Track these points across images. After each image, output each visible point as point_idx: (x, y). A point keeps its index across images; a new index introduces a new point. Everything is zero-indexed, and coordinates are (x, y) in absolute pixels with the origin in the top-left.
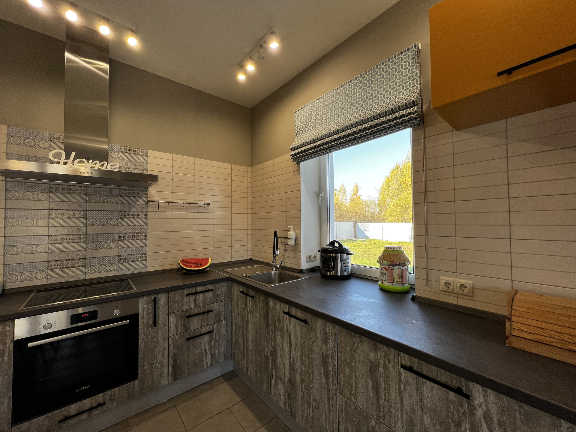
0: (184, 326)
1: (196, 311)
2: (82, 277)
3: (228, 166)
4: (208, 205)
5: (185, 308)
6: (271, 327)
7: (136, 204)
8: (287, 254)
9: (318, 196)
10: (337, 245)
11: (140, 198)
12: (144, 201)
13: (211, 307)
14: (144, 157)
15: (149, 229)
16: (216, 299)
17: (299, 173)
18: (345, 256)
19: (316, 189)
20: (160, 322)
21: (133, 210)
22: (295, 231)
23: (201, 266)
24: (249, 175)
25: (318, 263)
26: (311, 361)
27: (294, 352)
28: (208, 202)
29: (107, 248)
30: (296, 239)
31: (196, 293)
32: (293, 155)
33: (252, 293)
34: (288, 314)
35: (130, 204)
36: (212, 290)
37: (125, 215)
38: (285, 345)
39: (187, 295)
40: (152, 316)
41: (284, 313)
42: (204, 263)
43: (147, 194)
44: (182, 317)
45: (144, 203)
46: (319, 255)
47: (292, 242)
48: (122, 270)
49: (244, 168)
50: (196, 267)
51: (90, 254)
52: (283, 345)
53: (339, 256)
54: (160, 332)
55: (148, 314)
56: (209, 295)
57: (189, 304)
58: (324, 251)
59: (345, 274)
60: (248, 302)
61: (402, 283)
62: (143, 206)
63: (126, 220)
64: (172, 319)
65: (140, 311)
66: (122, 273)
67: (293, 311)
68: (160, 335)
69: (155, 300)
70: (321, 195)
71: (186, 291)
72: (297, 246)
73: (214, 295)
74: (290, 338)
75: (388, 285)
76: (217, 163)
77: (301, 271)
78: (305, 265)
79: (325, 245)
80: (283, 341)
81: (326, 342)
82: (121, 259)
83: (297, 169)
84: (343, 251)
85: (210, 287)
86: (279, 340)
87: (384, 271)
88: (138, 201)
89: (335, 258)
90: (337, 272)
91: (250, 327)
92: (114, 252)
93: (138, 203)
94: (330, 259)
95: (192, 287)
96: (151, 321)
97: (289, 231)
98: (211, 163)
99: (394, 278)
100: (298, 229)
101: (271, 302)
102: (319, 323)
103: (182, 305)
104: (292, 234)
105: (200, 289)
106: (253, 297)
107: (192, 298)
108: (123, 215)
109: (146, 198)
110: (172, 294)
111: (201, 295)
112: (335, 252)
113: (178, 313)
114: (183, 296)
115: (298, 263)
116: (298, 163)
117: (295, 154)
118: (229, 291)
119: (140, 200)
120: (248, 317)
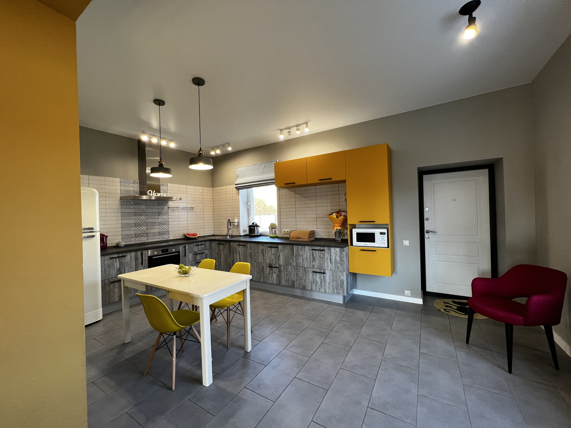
0: (195, 258)
1: (198, 252)
2: (146, 241)
3: (201, 188)
4: (193, 208)
5: (195, 251)
6: (232, 252)
7: (164, 209)
8: (234, 229)
9: (247, 204)
10: (255, 224)
11: (166, 206)
12: (167, 207)
13: (204, 251)
14: (166, 187)
15: (170, 220)
16: (205, 249)
17: (239, 194)
18: (258, 228)
19: (246, 201)
20: (187, 255)
21: (163, 211)
22: (237, 219)
23: (195, 236)
24: (211, 192)
25: (247, 233)
26: (246, 257)
27: (241, 257)
28: (193, 207)
29: (154, 229)
30: (238, 222)
31: (198, 245)
32: (236, 187)
33: (222, 243)
34: (239, 245)
35: (162, 209)
36: (204, 244)
37: (160, 214)
38: (238, 256)
39: (195, 245)
40: (184, 253)
41: (237, 245)
42: (196, 235)
43: (168, 204)
44: (194, 254)
45: (167, 208)
46: (248, 229)
47: (236, 224)
48: (160, 238)
49: (209, 189)
50: (193, 236)
51: (149, 231)
52: (237, 256)
53: (256, 228)
54: (187, 259)
55: (183, 252)
56: (203, 246)
57: (196, 249)
58: (250, 226)
59: (258, 234)
60: (221, 247)
61: (275, 234)
62: (167, 210)
63: (161, 216)
64: (191, 255)
65: (180, 251)
66: (160, 240)
67: (241, 244)
68: (187, 260)
69: (185, 247)
70: (248, 204)
71: (195, 244)
72: (238, 226)
73: (204, 246)
74: (240, 253)
75: (271, 235)
76: (196, 187)
77: (241, 236)
78: (242, 234)
79: (251, 224)
80: (237, 255)
81: (251, 249)
82: (160, 234)
83: (238, 192)
84: (257, 226)
85: (203, 243)
86: (235, 256)
87: (270, 231)
88: (165, 207)
89: (254, 229)
90: (255, 234)
91: (222, 256)
92: (156, 231)
93: (165, 208)
94: (253, 229)
95: (197, 243)
96: (184, 255)
97: (235, 219)
98: (194, 187)
99: (273, 233)
100: (239, 219)
101: (232, 244)
102: (249, 245)
103: (194, 250)
104: (236, 220)
105: (199, 243)
106: (223, 244)
107: (197, 247)
108: (159, 214)
109: (168, 206)
110: (190, 245)
111: (200, 246)
112: (254, 226)
113: (192, 253)
114: (194, 246)
115: (239, 232)
116: (238, 190)
117: (237, 187)
118: (210, 245)
119: (166, 207)
120: (221, 252)
